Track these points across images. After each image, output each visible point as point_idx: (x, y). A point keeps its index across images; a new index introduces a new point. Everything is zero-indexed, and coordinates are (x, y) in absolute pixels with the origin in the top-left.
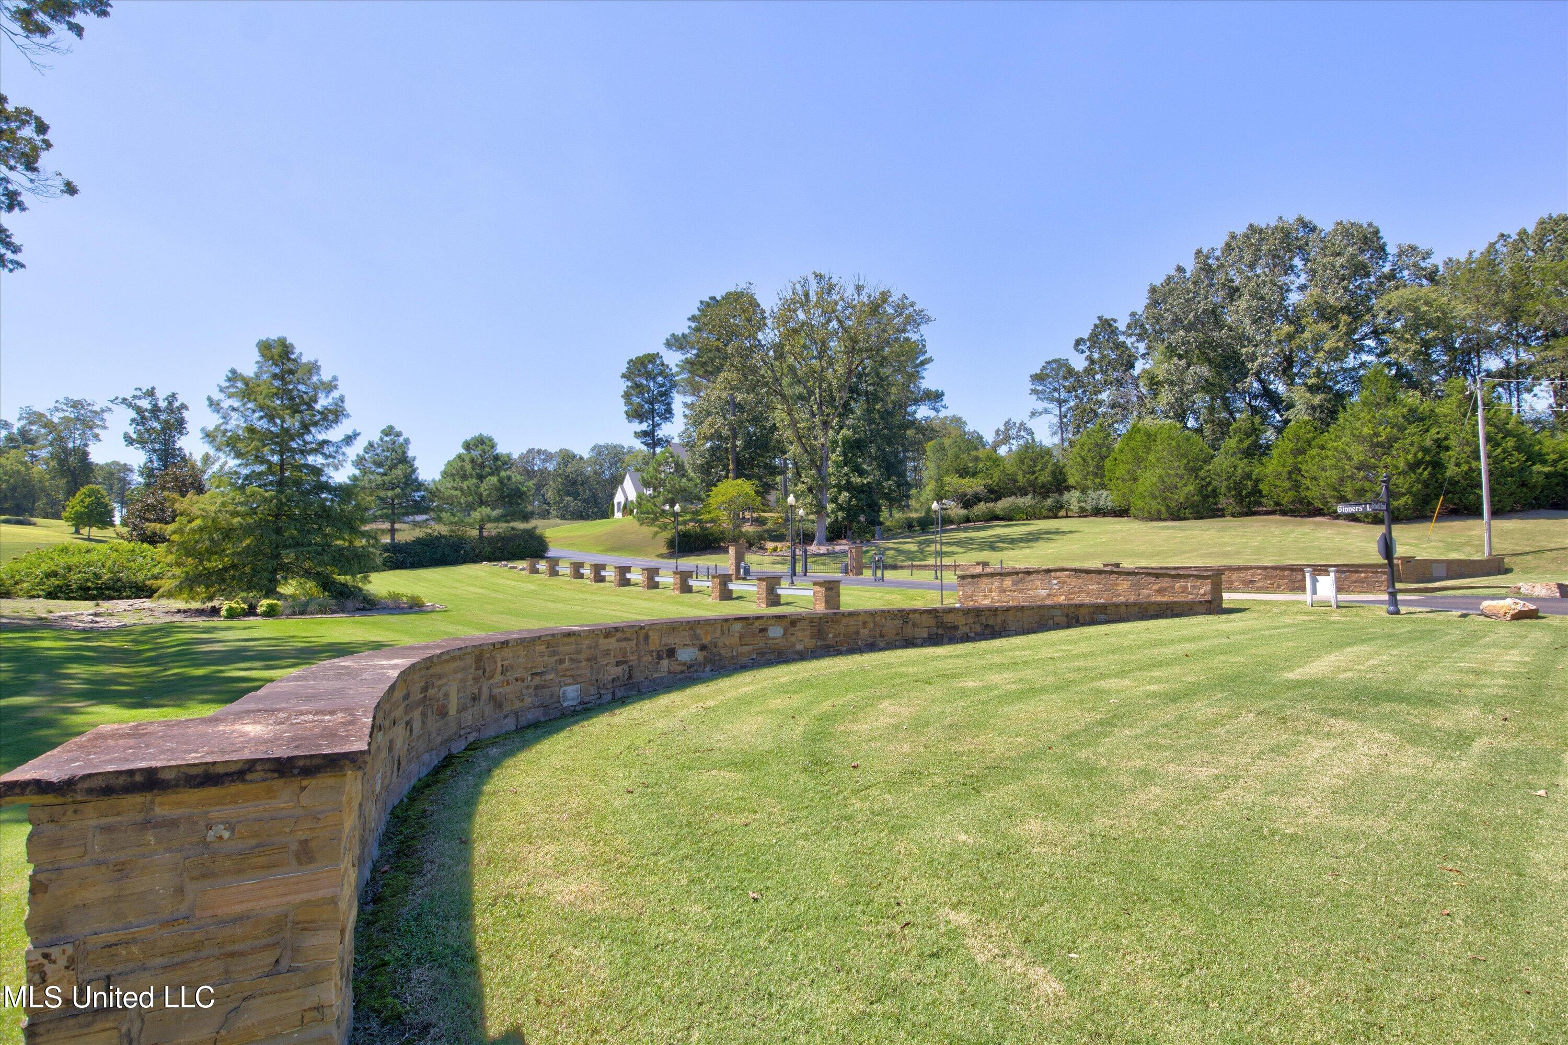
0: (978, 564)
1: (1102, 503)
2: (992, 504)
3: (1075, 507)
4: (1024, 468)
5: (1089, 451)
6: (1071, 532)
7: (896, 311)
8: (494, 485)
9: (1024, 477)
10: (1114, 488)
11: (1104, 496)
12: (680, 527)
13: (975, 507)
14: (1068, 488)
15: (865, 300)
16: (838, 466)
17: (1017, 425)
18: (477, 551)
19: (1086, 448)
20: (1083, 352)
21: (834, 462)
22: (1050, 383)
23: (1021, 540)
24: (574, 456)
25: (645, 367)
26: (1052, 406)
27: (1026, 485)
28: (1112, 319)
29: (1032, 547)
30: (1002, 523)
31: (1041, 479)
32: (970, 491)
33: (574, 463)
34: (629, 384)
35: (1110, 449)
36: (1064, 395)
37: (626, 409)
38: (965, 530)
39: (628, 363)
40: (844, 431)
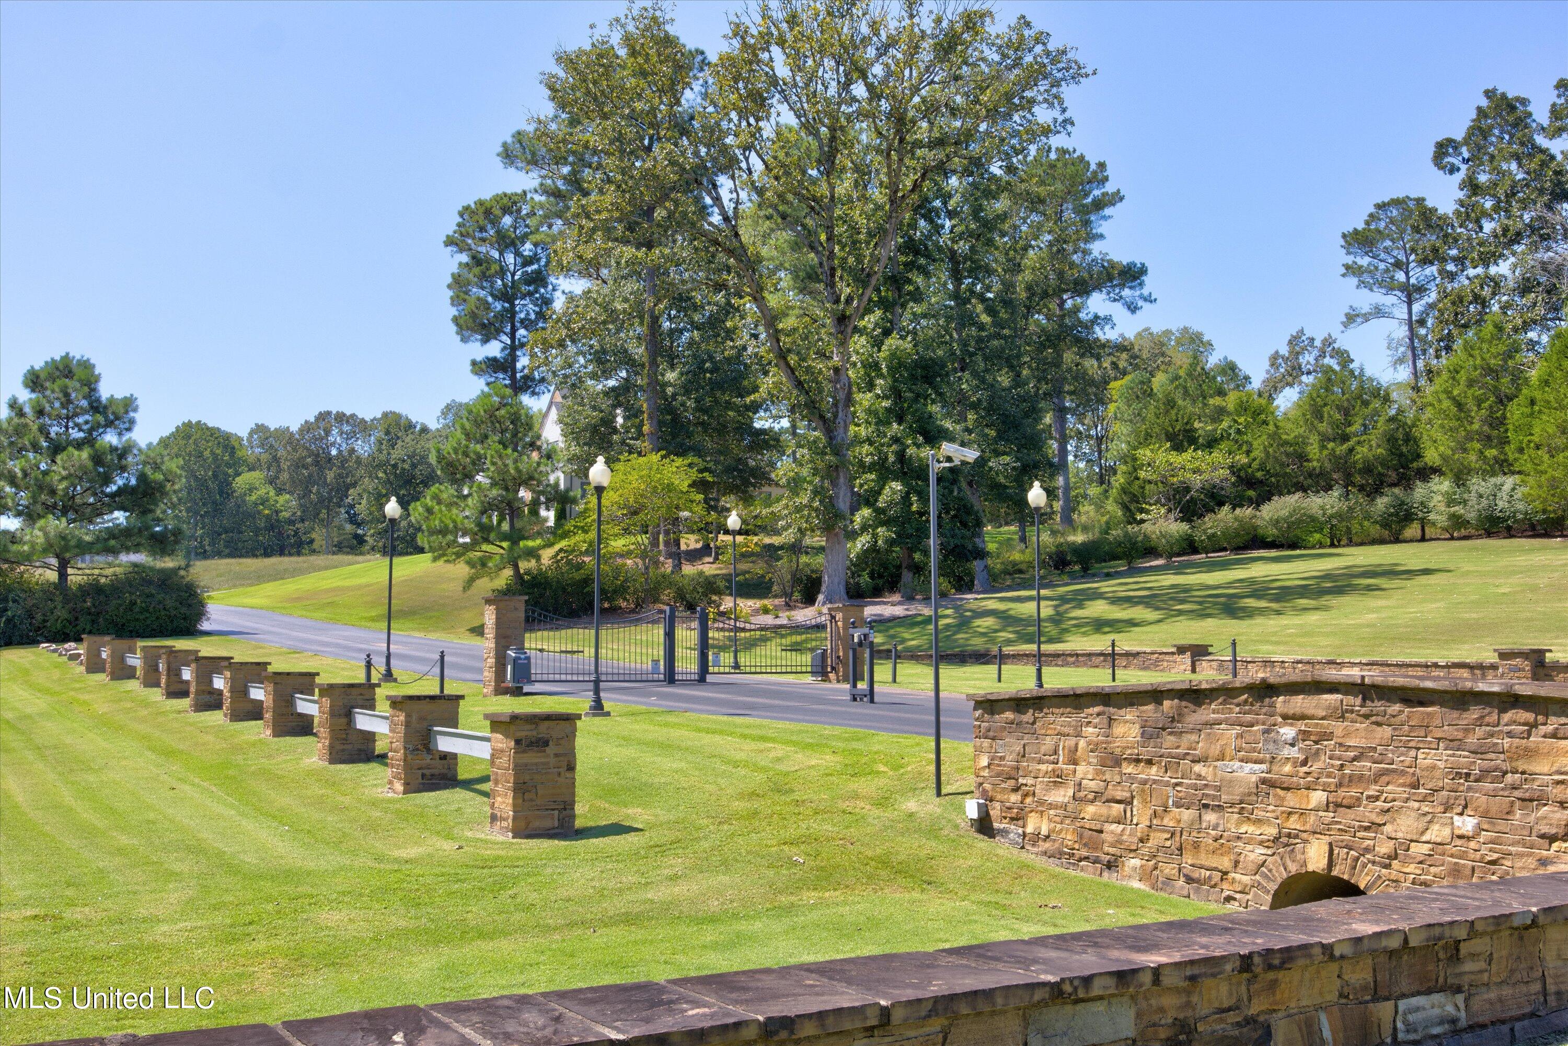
0: (1181, 650)
1: (1501, 504)
2: (1249, 511)
3: (1439, 516)
4: (1323, 427)
5: (1471, 383)
6: (1426, 572)
7: (1005, 56)
8: (82, 467)
9: (1323, 447)
10: (1529, 467)
11: (1507, 487)
12: (523, 565)
13: (1209, 520)
14: (1426, 474)
15: (927, 24)
16: (879, 422)
17: (1318, 343)
18: (39, 617)
19: (1463, 377)
20: (1453, 170)
21: (869, 411)
22: (1387, 250)
23: (1303, 591)
24: (410, 426)
25: (495, 222)
26: (1393, 301)
27: (1328, 466)
28: (1518, 99)
29: (1326, 608)
30: (1273, 553)
31: (1362, 452)
32: (1197, 481)
33: (408, 439)
34: (464, 258)
35: (1518, 378)
36: (1417, 274)
37: (454, 311)
38: (1180, 570)
39: (461, 215)
40: (892, 342)
